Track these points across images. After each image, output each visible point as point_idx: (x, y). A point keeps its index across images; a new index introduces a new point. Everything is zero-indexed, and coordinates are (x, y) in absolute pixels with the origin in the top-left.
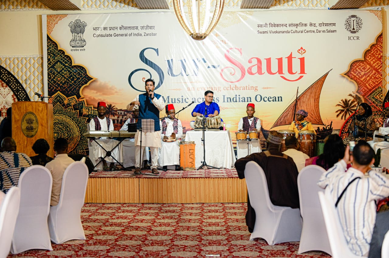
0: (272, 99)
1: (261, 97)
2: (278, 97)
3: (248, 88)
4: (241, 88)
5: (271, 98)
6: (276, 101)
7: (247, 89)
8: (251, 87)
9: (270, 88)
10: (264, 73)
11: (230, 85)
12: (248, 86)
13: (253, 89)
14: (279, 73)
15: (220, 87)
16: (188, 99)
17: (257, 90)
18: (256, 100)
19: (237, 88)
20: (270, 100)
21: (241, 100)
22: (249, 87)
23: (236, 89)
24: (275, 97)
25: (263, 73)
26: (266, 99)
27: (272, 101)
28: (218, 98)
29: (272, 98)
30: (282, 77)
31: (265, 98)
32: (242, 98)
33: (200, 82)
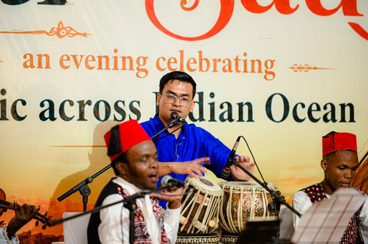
0: (323, 112)
1: (286, 102)
2: (343, 106)
3: (241, 67)
4: (220, 66)
5: (319, 109)
7: (238, 71)
8: (253, 62)
9: (315, 68)
10: (298, 6)
11: (182, 52)
12: (242, 57)
13: (260, 71)
14: (346, 13)
15: (145, 59)
16: (24, 103)
17: (273, 74)
18: (270, 115)
19: (204, 63)
20: (316, 115)
21: (218, 112)
22: (245, 61)
23: (201, 69)
25: (292, 6)
26: (302, 113)
27: (322, 120)
28: (135, 105)
29: (322, 107)
30: (356, 27)
31: (299, 107)
32: (222, 107)
33: (72, 33)
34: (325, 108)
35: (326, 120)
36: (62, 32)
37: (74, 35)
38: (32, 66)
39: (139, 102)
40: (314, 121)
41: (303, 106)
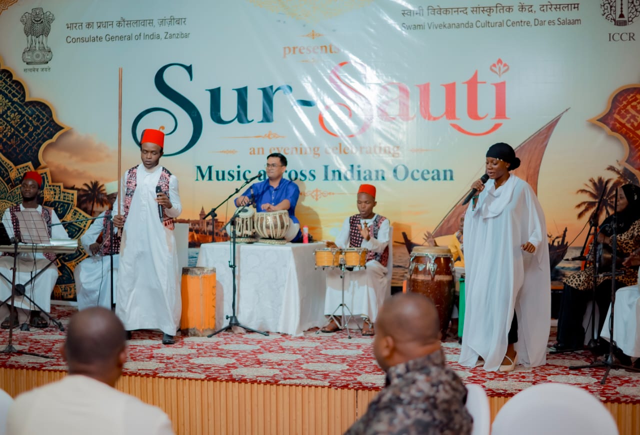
0: (431, 175)
1: (407, 169)
2: (445, 171)
5: (428, 172)
6: (439, 179)
9: (426, 150)
14: (448, 118)
15: (318, 148)
16: (250, 172)
17: (398, 154)
18: (396, 177)
20: (426, 176)
21: (363, 176)
22: (380, 148)
24: (438, 171)
25: (411, 116)
26: (417, 175)
27: (430, 179)
28: (312, 172)
29: (431, 172)
30: (454, 126)
31: (415, 173)
33: (276, 136)
34: (433, 172)
35: (433, 179)
36: (271, 136)
37: (277, 137)
38: (254, 153)
39: (314, 171)
40: (426, 179)
41: (418, 171)
